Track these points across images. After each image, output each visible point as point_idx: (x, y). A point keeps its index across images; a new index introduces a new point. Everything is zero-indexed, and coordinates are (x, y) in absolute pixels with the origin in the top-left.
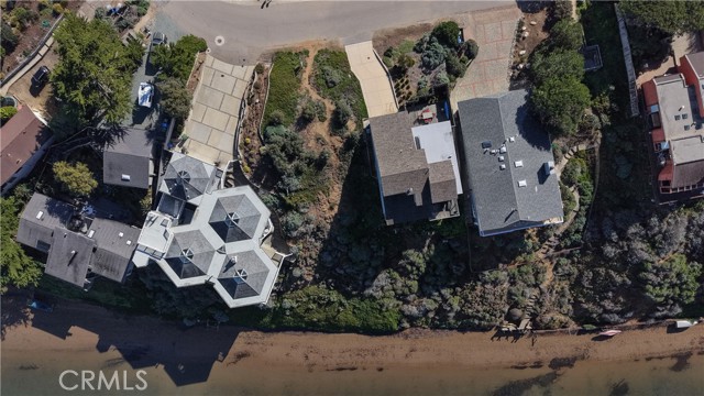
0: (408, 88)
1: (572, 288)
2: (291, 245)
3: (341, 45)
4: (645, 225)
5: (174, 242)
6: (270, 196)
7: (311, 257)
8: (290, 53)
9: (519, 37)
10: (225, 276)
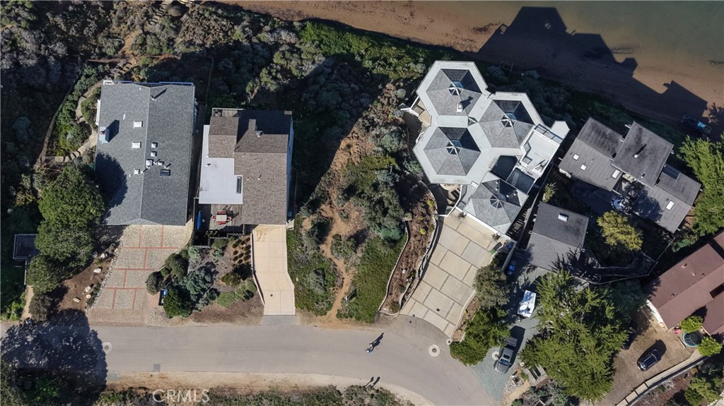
0: (236, 252)
1: (108, 24)
2: (401, 120)
3: (299, 317)
4: (16, 63)
5: (520, 139)
6: (411, 169)
7: (383, 104)
8: (358, 319)
9: (96, 289)
10: (473, 94)
